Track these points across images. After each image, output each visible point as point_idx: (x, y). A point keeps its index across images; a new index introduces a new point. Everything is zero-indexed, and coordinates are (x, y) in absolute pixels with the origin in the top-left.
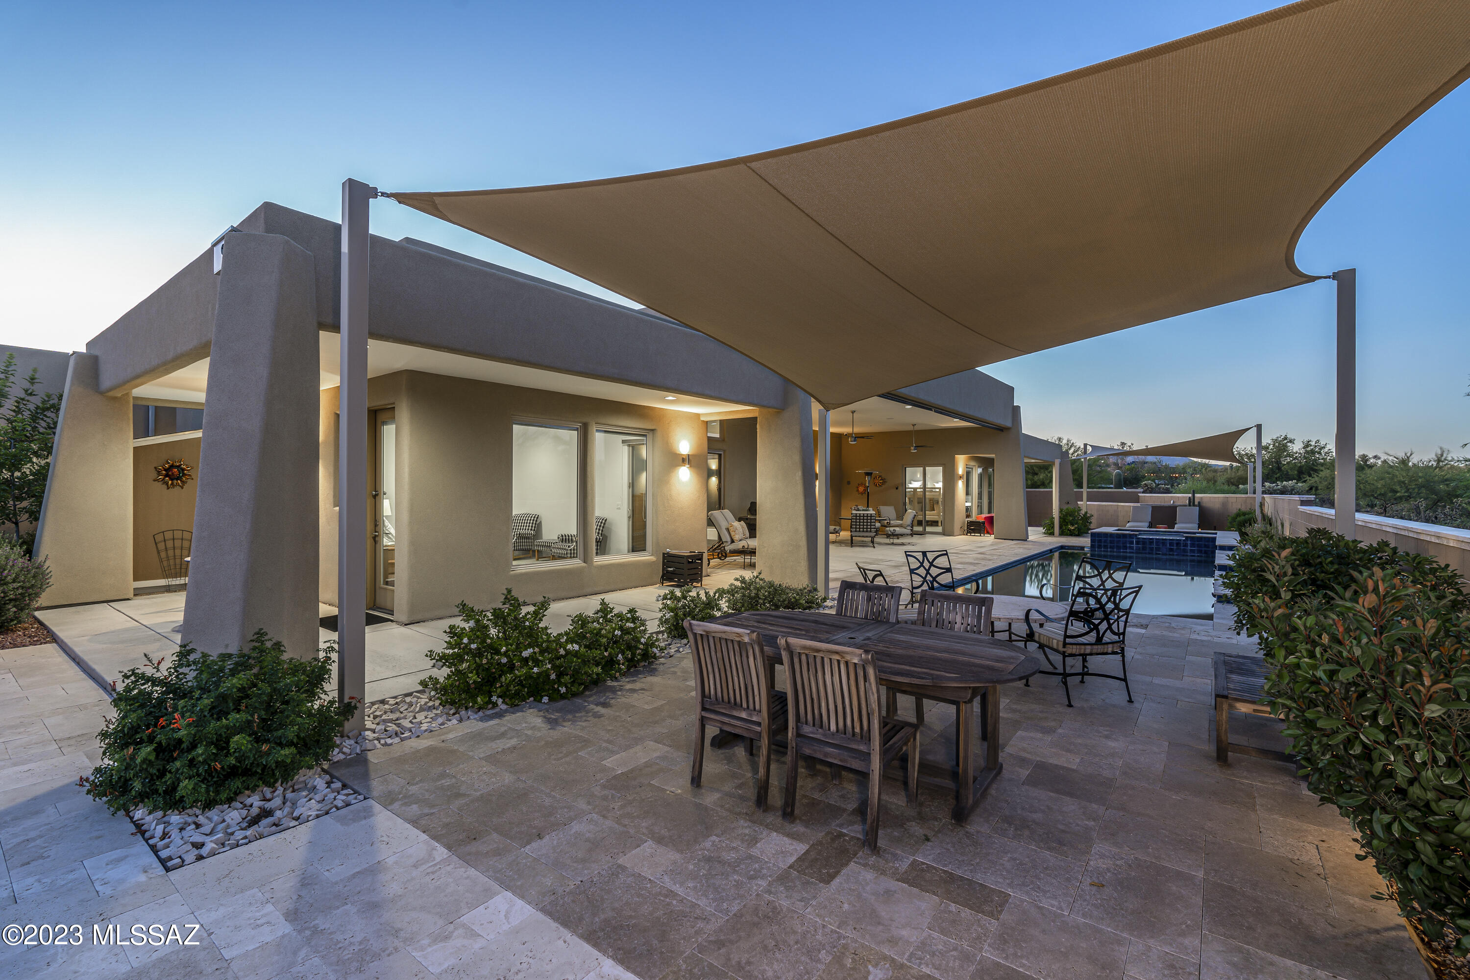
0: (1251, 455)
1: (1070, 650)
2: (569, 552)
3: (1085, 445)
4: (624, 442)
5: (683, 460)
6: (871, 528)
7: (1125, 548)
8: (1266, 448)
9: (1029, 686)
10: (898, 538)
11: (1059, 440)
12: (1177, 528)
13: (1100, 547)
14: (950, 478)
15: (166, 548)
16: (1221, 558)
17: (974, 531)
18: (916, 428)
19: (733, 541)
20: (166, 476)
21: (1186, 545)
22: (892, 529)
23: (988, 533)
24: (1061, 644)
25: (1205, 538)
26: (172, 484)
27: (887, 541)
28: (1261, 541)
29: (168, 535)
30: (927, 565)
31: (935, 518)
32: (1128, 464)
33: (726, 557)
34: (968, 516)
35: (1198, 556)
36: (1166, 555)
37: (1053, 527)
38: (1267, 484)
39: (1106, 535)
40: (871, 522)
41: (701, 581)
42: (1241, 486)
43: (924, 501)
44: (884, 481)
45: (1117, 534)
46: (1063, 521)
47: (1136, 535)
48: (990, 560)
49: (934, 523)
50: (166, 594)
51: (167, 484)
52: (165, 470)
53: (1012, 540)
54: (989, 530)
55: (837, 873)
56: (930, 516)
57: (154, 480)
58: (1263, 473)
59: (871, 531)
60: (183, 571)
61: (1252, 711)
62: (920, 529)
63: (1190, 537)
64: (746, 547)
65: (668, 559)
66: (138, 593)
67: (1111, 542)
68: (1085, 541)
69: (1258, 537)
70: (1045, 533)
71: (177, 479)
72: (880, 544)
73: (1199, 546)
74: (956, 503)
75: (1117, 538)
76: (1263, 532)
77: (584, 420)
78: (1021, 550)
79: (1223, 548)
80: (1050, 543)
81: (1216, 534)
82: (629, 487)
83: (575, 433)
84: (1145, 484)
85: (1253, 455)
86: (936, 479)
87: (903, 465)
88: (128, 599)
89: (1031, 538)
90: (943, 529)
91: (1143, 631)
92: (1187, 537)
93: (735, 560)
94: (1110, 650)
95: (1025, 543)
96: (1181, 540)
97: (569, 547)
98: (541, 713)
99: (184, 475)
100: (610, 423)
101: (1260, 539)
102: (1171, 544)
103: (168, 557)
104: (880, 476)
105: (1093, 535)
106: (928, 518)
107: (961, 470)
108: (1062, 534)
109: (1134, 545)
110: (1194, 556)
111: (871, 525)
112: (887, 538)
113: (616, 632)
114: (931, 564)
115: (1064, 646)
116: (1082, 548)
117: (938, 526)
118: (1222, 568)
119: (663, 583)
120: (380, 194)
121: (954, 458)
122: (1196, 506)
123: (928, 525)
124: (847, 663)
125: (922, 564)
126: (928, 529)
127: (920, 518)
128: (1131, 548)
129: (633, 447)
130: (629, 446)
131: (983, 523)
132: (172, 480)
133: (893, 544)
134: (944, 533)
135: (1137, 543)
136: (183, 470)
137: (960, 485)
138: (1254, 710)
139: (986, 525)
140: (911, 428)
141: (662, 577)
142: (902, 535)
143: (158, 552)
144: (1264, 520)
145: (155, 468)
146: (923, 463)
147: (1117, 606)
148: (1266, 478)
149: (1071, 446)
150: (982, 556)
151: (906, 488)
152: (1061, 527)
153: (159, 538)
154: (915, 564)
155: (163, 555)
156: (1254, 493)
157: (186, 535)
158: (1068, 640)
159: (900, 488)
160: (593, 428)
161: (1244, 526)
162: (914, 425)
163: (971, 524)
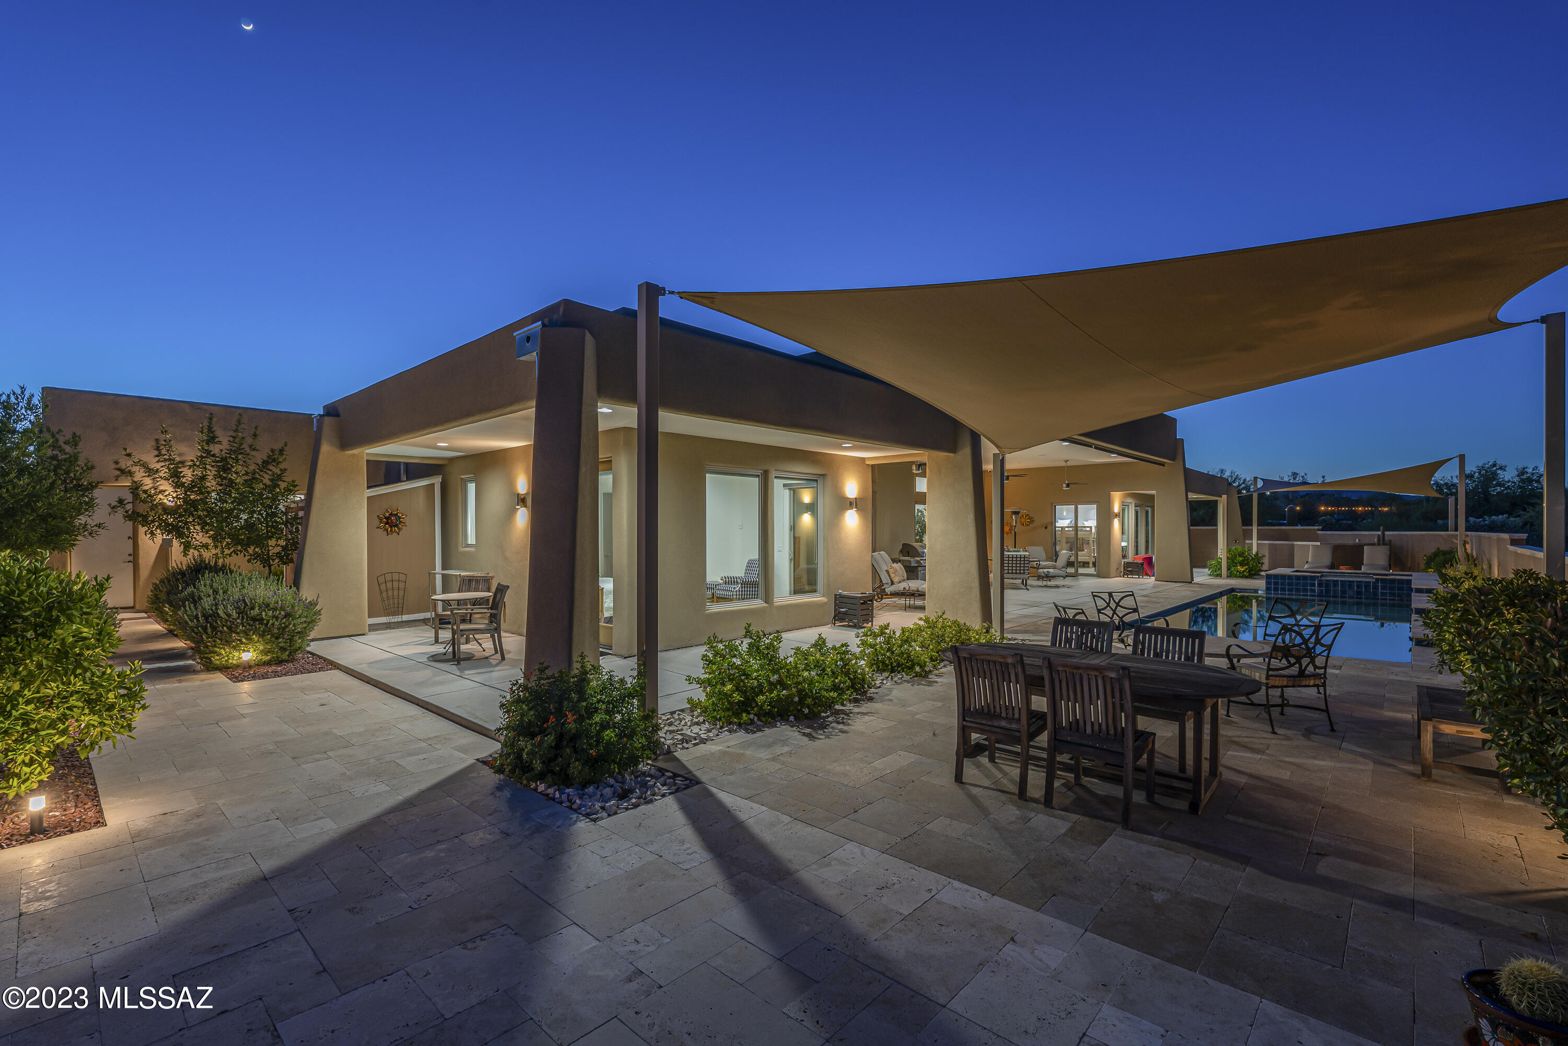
0: (1452, 485)
1: (1272, 682)
2: (734, 593)
3: (1256, 479)
4: (785, 485)
5: (851, 504)
6: (1024, 570)
7: (1306, 590)
8: (1470, 476)
9: (1229, 716)
10: (1050, 581)
11: (1222, 472)
12: (1363, 569)
13: (1276, 589)
14: (1105, 517)
15: (387, 589)
16: (1419, 601)
17: (1131, 573)
18: (1069, 464)
19: (892, 583)
20: (387, 523)
21: (1375, 587)
22: (1045, 570)
23: (1147, 574)
24: (1264, 676)
25: (1398, 580)
26: (391, 530)
27: (1040, 583)
28: (1464, 581)
29: (388, 577)
30: (1113, 605)
31: (1086, 559)
32: (1302, 497)
33: (882, 599)
34: (1124, 557)
35: (1390, 600)
36: (1353, 598)
37: (1220, 569)
38: (1472, 519)
39: (1283, 577)
40: (1024, 564)
41: (872, 621)
42: (1440, 522)
43: (1076, 542)
44: (1032, 520)
45: (1297, 576)
46: (1232, 562)
47: (1318, 576)
48: (1157, 603)
49: (1085, 564)
50: (389, 631)
51: (387, 531)
52: (386, 518)
53: (1176, 582)
54: (1148, 572)
55: (1105, 840)
56: (1083, 556)
57: (377, 528)
58: (1466, 505)
59: (1024, 573)
60: (400, 609)
61: (1455, 732)
62: (1071, 570)
63: (1381, 579)
64: (907, 589)
65: (840, 600)
66: (373, 628)
67: (1289, 584)
68: (1260, 584)
69: (1461, 578)
70: (1210, 575)
71: (395, 526)
72: (1032, 586)
73: (1391, 588)
74: (1112, 542)
75: (1296, 579)
76: (1466, 573)
77: (765, 468)
78: (1188, 593)
79: (1419, 591)
80: (1219, 586)
81: (1411, 576)
82: (791, 530)
83: (756, 480)
84: (1323, 520)
85: (1454, 485)
86: (1089, 520)
87: (1052, 504)
88: (364, 635)
89: (1196, 580)
90: (1098, 572)
91: (1337, 672)
92: (1377, 579)
93: (895, 602)
94: (1312, 683)
95: (1190, 585)
96: (1370, 582)
97: (734, 588)
98: (794, 728)
99: (401, 522)
100: (789, 469)
101: (1463, 579)
102: (1358, 587)
103: (388, 597)
104: (1027, 515)
105: (1268, 577)
106: (1080, 559)
107: (1116, 508)
108: (1230, 575)
109: (1316, 588)
110: (1385, 599)
111: (1024, 567)
112: (1038, 580)
113: (839, 663)
114: (1118, 604)
115: (1267, 678)
116: (1256, 591)
117: (1088, 567)
118: (1420, 612)
119: (834, 624)
120: (668, 293)
121: (1109, 495)
122: (1386, 545)
123: (1080, 566)
124: (1103, 677)
125: (1108, 605)
126: (1081, 571)
127: (1072, 559)
128: (1314, 591)
129: (794, 491)
130: (790, 489)
131: (1142, 564)
132: (391, 527)
133: (1046, 586)
134: (1099, 575)
135: (1320, 585)
136: (400, 518)
137: (1116, 524)
138: (1457, 731)
139: (1145, 566)
140: (1063, 464)
141: (834, 618)
142: (1054, 577)
143: (381, 593)
144: (1469, 560)
145: (378, 516)
146: (1075, 500)
147: (1318, 641)
148: (1470, 512)
149: (1235, 479)
150: (1147, 598)
151: (1055, 527)
152: (1228, 569)
153: (381, 579)
154: (1101, 604)
155: (384, 595)
156: (1456, 530)
157: (402, 577)
158: (1271, 673)
159: (1049, 527)
160: (773, 474)
161: (1445, 567)
162: (1066, 461)
163: (1127, 565)
